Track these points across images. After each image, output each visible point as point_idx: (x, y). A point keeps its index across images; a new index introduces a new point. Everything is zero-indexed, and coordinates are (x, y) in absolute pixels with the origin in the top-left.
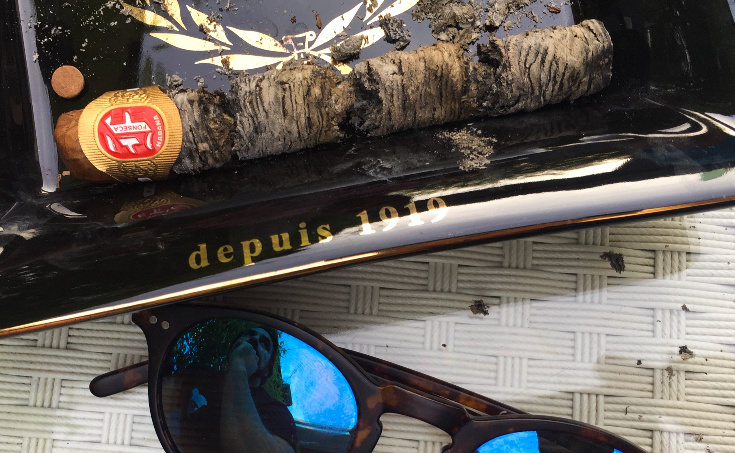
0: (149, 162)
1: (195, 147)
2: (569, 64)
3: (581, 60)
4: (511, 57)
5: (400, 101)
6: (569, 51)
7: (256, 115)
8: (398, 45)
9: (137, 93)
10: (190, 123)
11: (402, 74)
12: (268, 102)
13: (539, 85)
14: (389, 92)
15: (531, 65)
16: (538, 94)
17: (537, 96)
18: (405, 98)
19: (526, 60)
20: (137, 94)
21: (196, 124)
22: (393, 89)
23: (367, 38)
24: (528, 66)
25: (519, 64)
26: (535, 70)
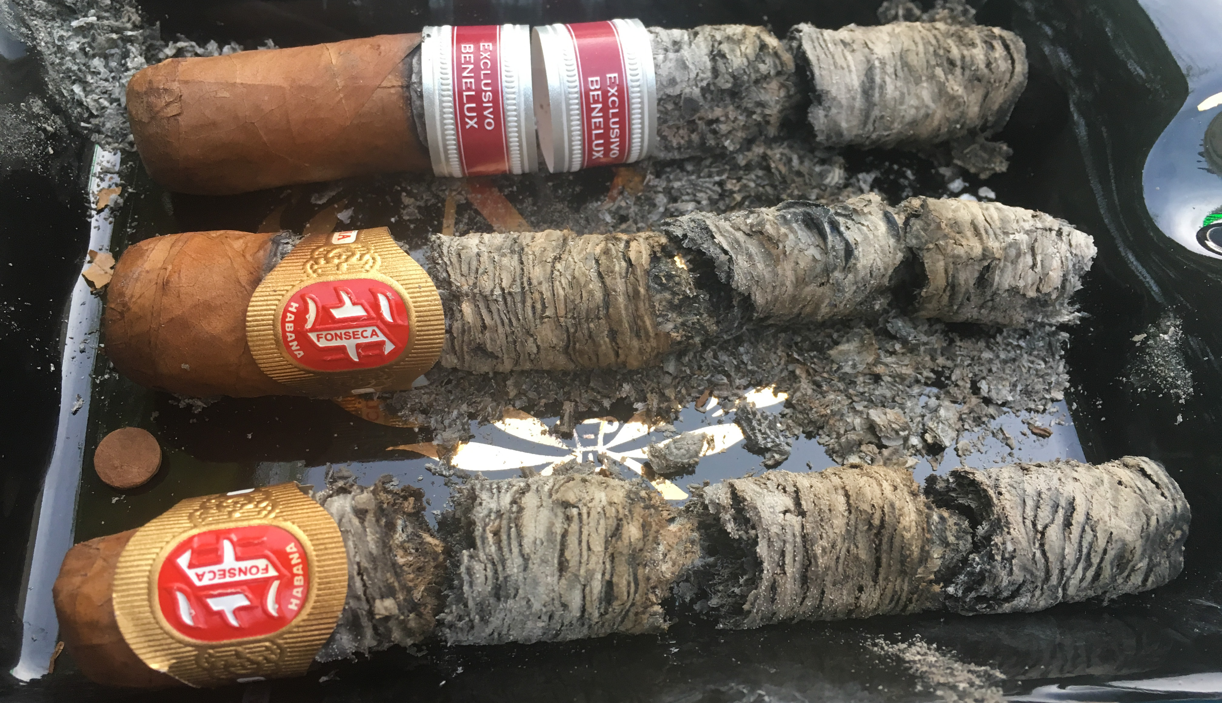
0: (267, 644)
1: (367, 607)
2: (1115, 533)
3: (1137, 527)
4: (1008, 507)
5: (798, 565)
6: (1112, 509)
7: (503, 561)
8: (770, 459)
9: (249, 499)
10: (357, 559)
11: (802, 514)
12: (533, 539)
13: (1059, 567)
14: (778, 545)
15: (1046, 527)
16: (1055, 583)
17: (1053, 586)
18: (809, 560)
19: (1036, 516)
20: (250, 502)
21: (373, 559)
22: (785, 542)
23: (712, 440)
24: (1040, 528)
25: (1024, 522)
26: (1054, 538)
